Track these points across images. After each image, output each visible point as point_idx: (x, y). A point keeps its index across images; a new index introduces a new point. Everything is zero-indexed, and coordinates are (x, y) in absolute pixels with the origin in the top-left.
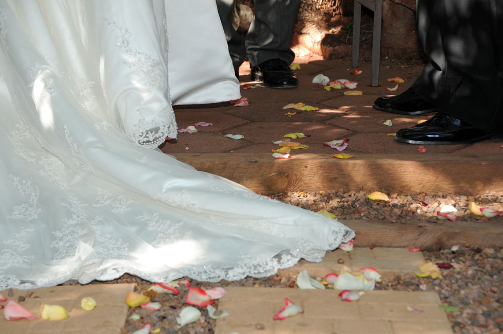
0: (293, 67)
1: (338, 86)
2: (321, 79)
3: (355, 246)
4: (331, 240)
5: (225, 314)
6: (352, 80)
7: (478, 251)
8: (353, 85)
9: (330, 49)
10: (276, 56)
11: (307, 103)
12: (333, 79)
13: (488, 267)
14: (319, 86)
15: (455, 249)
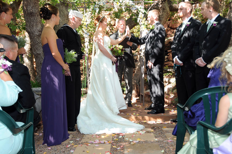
0: (132, 103)
1: (138, 106)
2: (136, 105)
5: (125, 136)
6: (140, 105)
8: (141, 106)
9: (137, 101)
10: (129, 102)
11: (134, 109)
12: (138, 105)
14: (136, 106)
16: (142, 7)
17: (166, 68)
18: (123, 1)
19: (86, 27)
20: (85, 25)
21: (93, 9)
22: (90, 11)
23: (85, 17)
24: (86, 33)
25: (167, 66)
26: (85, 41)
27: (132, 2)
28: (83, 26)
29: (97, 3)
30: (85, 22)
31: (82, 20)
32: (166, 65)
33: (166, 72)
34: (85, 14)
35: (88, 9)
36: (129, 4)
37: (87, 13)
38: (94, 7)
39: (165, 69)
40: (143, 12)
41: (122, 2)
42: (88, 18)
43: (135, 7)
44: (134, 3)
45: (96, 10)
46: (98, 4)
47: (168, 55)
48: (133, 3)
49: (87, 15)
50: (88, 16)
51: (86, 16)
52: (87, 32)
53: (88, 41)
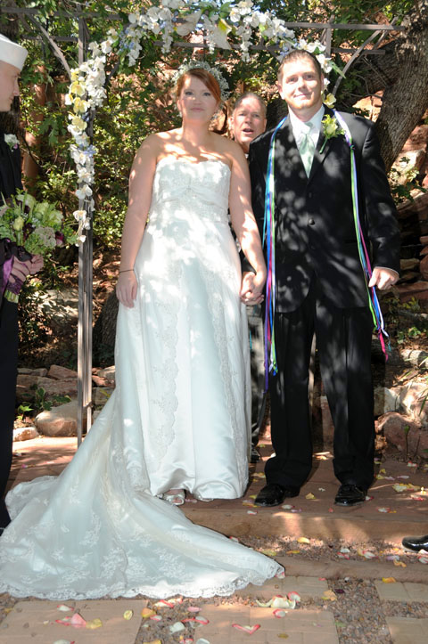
3: (286, 575)
4: (270, 572)
7: (361, 581)
13: (366, 593)
15: (347, 579)
16: (322, 48)
17: (408, 307)
18: (242, 18)
19: (84, 121)
20: (79, 113)
21: (118, 47)
22: (102, 54)
23: (82, 78)
24: (83, 148)
25: (413, 299)
26: (79, 181)
27: (283, 22)
28: (70, 117)
29: (132, 19)
30: (82, 98)
31: (70, 92)
32: (413, 293)
33: (410, 321)
34: (83, 67)
35: (93, 46)
36: (268, 34)
37: (91, 62)
38: (120, 39)
39: (407, 309)
40: (328, 70)
41: (241, 23)
42: (93, 83)
43: (292, 47)
44: (290, 29)
45: (128, 51)
46: (140, 24)
47: (421, 254)
48: (284, 30)
49: (89, 72)
50: (96, 74)
51: (84, 74)
52: (86, 144)
53: (90, 179)
